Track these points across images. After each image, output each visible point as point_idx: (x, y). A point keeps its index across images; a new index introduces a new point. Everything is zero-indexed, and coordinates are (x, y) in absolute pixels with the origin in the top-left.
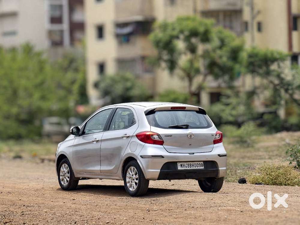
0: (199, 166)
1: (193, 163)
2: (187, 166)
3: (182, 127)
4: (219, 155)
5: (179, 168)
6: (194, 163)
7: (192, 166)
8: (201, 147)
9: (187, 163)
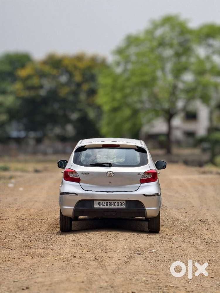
0: (120, 205)
1: (112, 202)
2: (105, 204)
3: (105, 165)
4: (144, 195)
5: (96, 206)
6: (114, 202)
7: (111, 204)
8: (124, 186)
9: (106, 202)
